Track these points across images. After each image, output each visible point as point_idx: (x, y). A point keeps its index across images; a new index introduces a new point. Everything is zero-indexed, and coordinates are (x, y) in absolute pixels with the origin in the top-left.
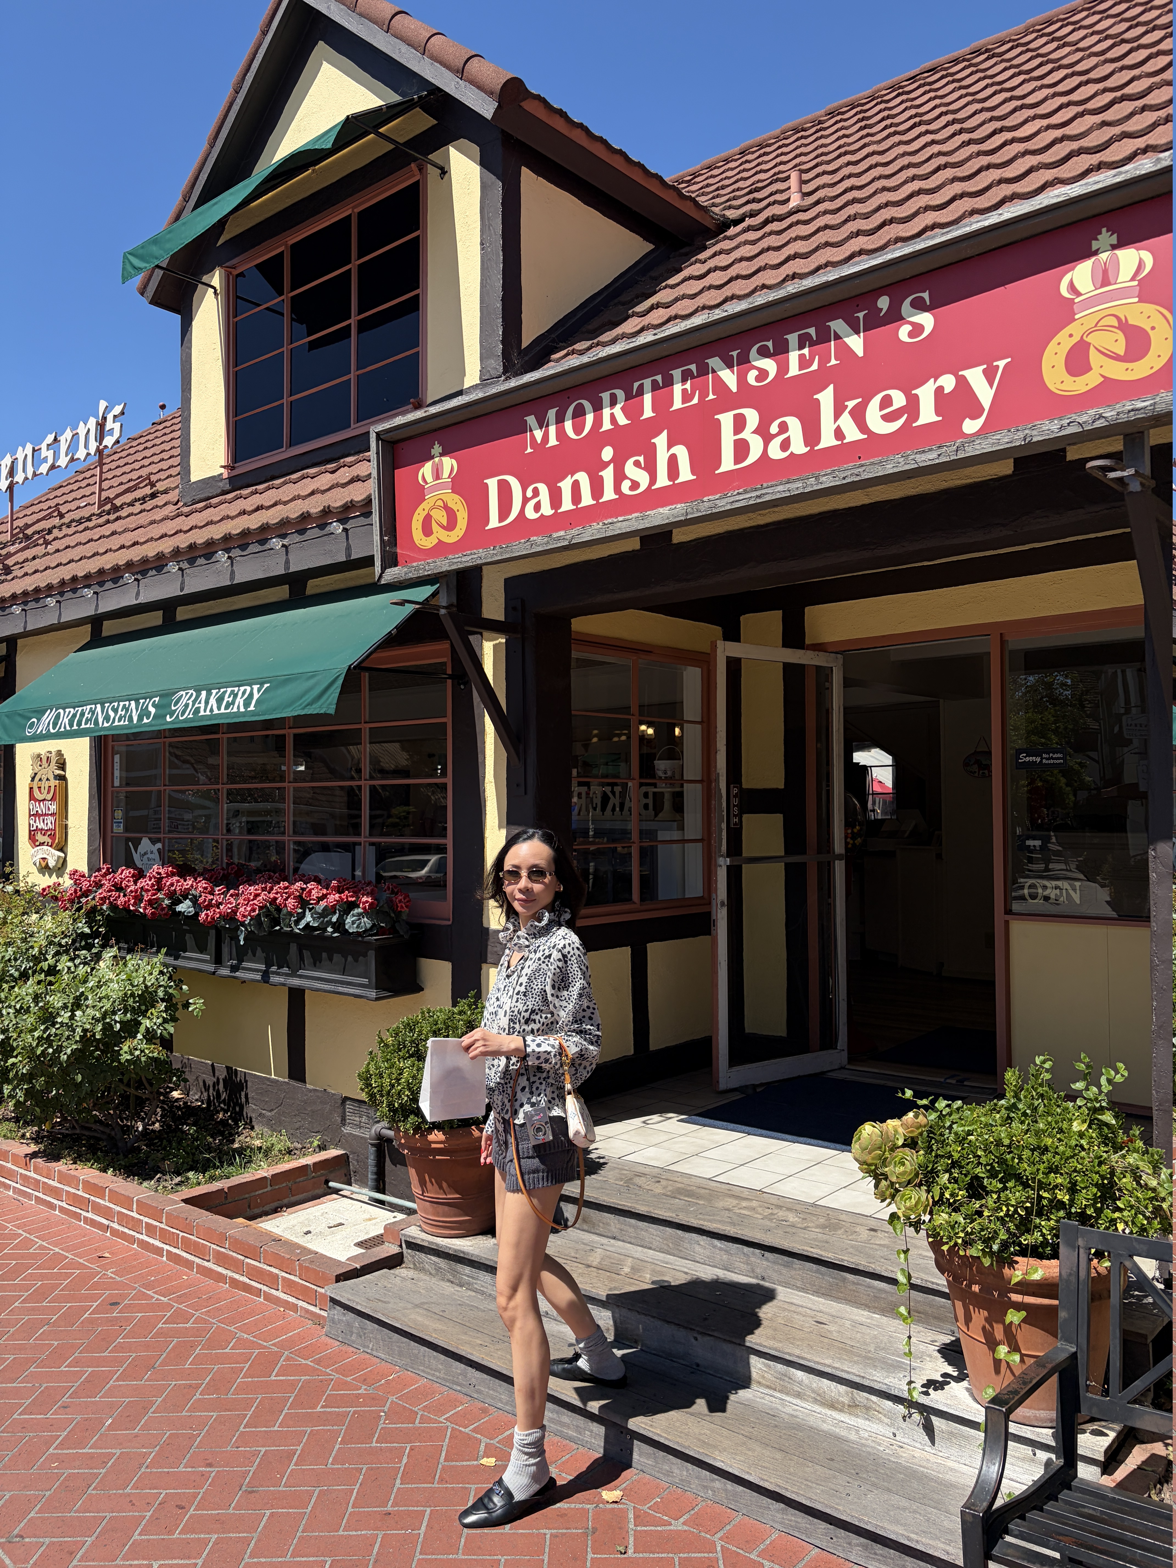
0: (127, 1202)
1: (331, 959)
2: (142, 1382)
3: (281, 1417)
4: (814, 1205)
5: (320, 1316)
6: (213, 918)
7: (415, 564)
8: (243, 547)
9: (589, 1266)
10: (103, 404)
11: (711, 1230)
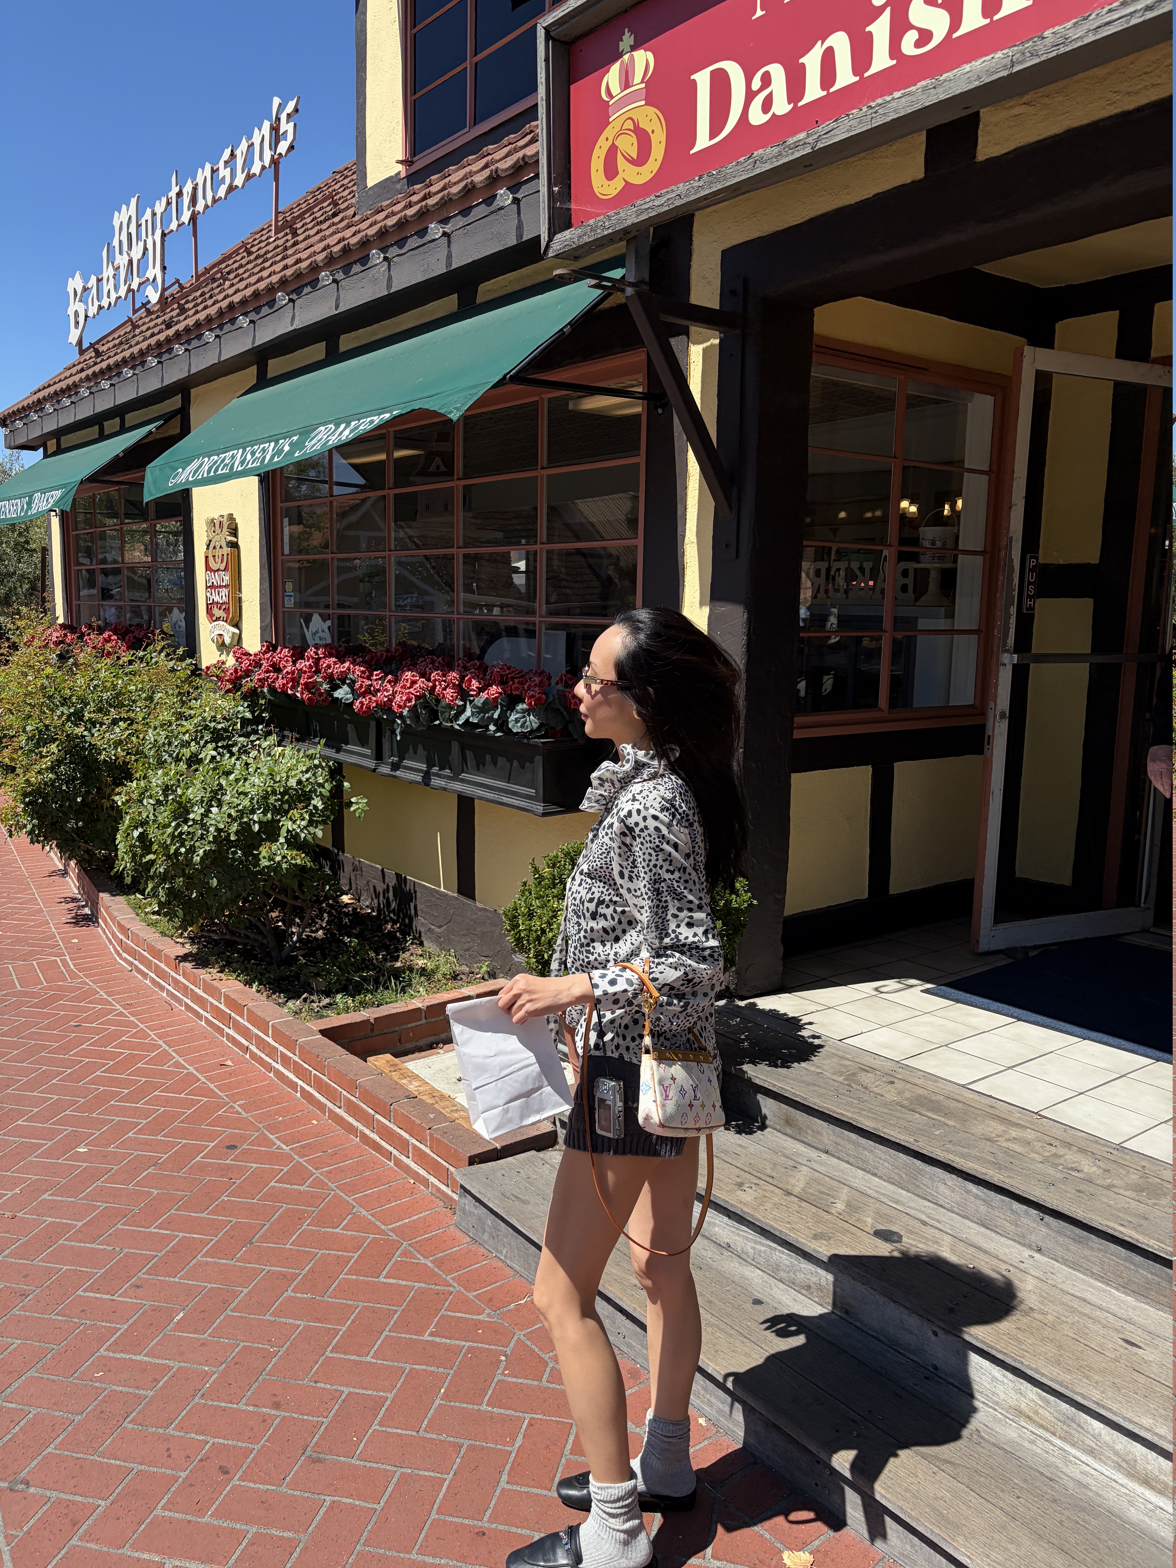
0: (263, 1025)
1: (495, 763)
2: (232, 1262)
3: (379, 1342)
4: (1120, 1148)
5: (451, 1199)
6: (368, 708)
7: (591, 222)
8: (401, 243)
9: (789, 1193)
10: (276, 101)
11: (965, 1169)
